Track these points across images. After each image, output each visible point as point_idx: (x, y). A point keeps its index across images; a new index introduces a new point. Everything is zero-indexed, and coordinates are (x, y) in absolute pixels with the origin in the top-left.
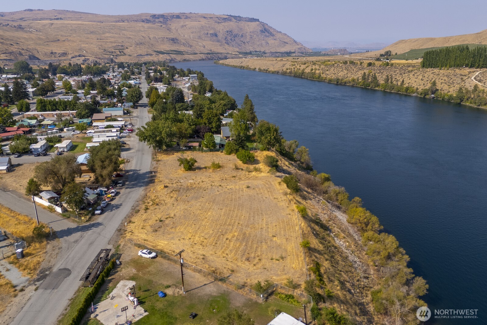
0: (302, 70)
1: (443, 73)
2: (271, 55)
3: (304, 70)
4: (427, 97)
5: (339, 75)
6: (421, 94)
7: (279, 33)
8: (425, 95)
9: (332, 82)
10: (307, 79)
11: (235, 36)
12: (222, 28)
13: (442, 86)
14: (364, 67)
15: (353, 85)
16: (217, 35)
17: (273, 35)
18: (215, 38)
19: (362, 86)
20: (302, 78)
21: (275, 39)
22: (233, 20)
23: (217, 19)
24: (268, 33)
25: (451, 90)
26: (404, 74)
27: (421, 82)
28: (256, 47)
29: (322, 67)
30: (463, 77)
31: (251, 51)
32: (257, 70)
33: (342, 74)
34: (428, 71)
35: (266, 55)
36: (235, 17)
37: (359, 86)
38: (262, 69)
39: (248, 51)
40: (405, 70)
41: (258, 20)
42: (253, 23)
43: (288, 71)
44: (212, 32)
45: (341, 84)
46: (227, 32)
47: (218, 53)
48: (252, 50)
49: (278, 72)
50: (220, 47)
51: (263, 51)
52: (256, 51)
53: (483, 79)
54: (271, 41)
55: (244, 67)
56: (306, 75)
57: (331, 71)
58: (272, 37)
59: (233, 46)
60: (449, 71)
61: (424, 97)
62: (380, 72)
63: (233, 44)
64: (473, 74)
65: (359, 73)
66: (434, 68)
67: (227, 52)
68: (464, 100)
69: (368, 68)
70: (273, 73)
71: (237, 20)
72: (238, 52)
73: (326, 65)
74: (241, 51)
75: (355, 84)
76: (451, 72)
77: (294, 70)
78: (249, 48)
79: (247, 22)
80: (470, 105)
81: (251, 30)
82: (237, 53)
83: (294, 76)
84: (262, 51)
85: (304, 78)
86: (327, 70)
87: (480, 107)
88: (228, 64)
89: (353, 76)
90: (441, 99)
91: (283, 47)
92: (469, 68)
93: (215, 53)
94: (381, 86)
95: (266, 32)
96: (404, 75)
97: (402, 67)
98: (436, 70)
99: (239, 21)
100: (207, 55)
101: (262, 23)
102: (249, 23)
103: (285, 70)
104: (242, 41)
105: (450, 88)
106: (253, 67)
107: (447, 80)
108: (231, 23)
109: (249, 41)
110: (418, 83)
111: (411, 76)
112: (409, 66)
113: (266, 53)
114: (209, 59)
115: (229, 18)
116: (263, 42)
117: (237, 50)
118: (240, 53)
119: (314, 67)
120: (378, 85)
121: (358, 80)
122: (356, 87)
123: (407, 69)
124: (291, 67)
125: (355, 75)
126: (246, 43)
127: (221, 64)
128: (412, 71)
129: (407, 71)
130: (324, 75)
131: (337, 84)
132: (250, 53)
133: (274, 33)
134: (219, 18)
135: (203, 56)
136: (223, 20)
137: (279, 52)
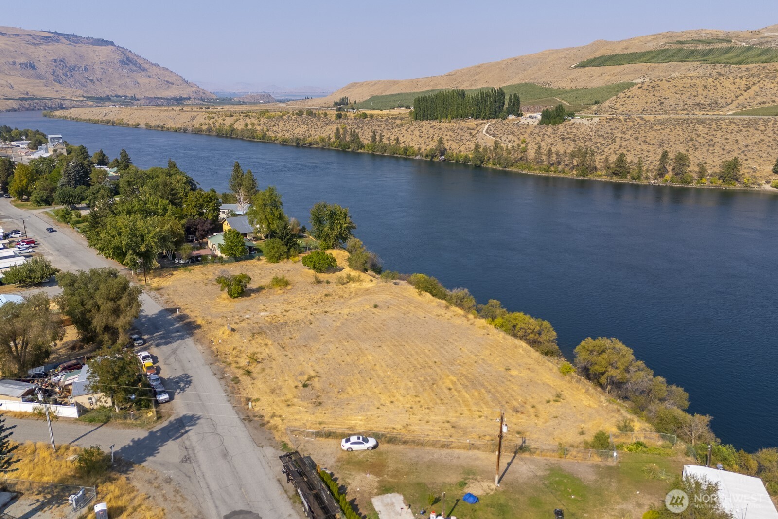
0: (230, 126)
1: (445, 127)
2: (147, 102)
3: (231, 125)
4: (435, 159)
5: (295, 132)
6: (427, 156)
7: (154, 67)
8: (432, 158)
9: (287, 144)
10: (242, 139)
11: (73, 69)
12: (43, 55)
13: (449, 144)
14: (332, 120)
15: (324, 148)
16: (35, 66)
17: (145, 70)
18: (31, 71)
19: (338, 147)
20: (232, 138)
21: (149, 76)
22: (63, 40)
23: (29, 37)
24: (135, 65)
25: (462, 148)
26: (393, 129)
27: (420, 139)
28: (116, 89)
29: (262, 120)
30: (471, 131)
31: (108, 96)
32: (142, 126)
33: (300, 131)
34: (424, 124)
35: (139, 102)
36: (67, 36)
37: (333, 148)
38: (153, 125)
39: (103, 96)
40: (392, 124)
41: (112, 43)
42: (103, 47)
43: (204, 127)
44: (23, 60)
45: (303, 147)
46: (56, 62)
47: (44, 99)
48: (110, 94)
49: (185, 130)
50: (45, 88)
51: (132, 97)
52: (117, 96)
53: (497, 133)
54: (142, 79)
55: (114, 123)
56: (240, 134)
57: (280, 127)
58: (143, 73)
59: (71, 86)
60: (452, 124)
61: (431, 160)
62: (359, 127)
63: (70, 83)
64: (481, 126)
65: (327, 129)
66: (430, 120)
67: (60, 97)
68: (485, 161)
69: (338, 121)
70: (176, 131)
71: (70, 41)
72: (83, 96)
73: (269, 118)
74: (88, 95)
75: (327, 146)
76: (455, 125)
77: (215, 127)
78: (104, 91)
79: (91, 46)
80: (494, 167)
81: (102, 60)
82: (81, 99)
83: (218, 136)
84: (130, 96)
85: (237, 138)
86: (274, 126)
87: (507, 169)
88: (77, 116)
89: (318, 133)
90: (454, 161)
91: (165, 89)
92: (475, 119)
93: (39, 99)
94: (366, 148)
95: (131, 64)
96: (393, 131)
97: (387, 119)
98: (435, 123)
99: (74, 42)
100: (21, 102)
101: (121, 49)
102: (96, 48)
103: (197, 126)
104: (87, 78)
105: (460, 146)
106: (131, 122)
107: (453, 136)
108: (60, 46)
109: (101, 79)
110: (416, 141)
111: (403, 131)
112: (396, 119)
113: (138, 100)
114: (27, 109)
115: (54, 38)
116: (128, 80)
117: (81, 92)
118: (88, 98)
119: (248, 121)
120: (362, 146)
121: (329, 139)
122: (329, 150)
123: (395, 123)
124: (207, 121)
125: (322, 132)
126: (96, 82)
127: (60, 117)
128: (402, 125)
129: (395, 125)
130: (270, 133)
131: (297, 147)
132: (108, 99)
133: (146, 66)
134: (35, 37)
135: (14, 105)
136: (42, 39)
137: (162, 98)
